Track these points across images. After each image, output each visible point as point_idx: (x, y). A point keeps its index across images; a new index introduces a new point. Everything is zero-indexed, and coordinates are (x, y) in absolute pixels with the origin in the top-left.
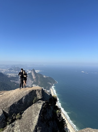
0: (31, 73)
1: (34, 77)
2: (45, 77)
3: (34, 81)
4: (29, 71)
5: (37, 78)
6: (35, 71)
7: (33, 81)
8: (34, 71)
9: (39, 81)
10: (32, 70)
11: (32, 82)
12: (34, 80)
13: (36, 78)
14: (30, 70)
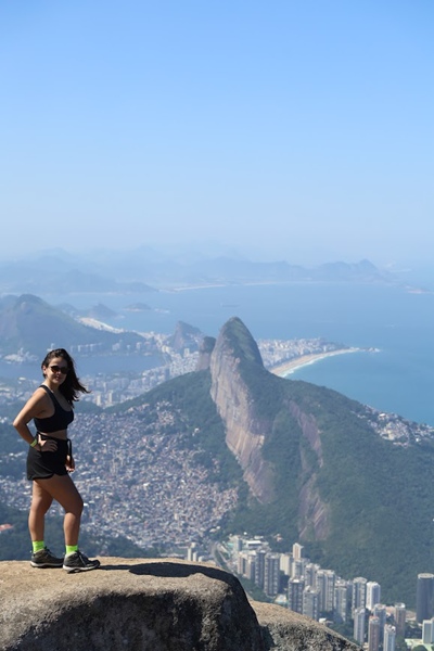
0: (201, 378)
1: (242, 439)
2: (390, 434)
3: (244, 492)
4: (171, 342)
5: (283, 450)
6: (262, 346)
7: (230, 495)
8: (239, 353)
9: (310, 496)
10: (210, 344)
11: (209, 506)
12: (249, 478)
13: (267, 451)
14: (187, 330)
